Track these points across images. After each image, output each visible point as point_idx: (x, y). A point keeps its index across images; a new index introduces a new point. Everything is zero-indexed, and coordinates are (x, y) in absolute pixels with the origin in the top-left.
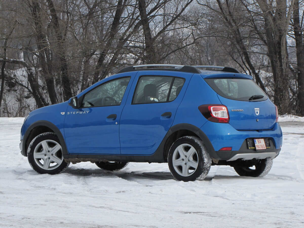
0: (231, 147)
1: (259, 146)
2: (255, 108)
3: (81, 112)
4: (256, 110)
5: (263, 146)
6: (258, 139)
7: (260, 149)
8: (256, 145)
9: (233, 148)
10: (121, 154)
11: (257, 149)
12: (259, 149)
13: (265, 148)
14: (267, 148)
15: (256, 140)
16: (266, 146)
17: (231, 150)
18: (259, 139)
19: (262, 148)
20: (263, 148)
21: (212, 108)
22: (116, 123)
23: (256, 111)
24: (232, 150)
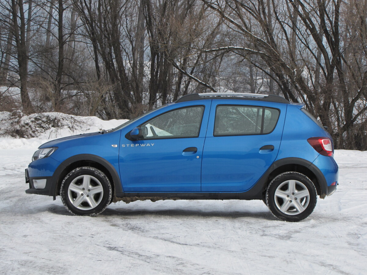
3: (143, 144)
10: (201, 192)
21: (323, 141)
22: (198, 157)
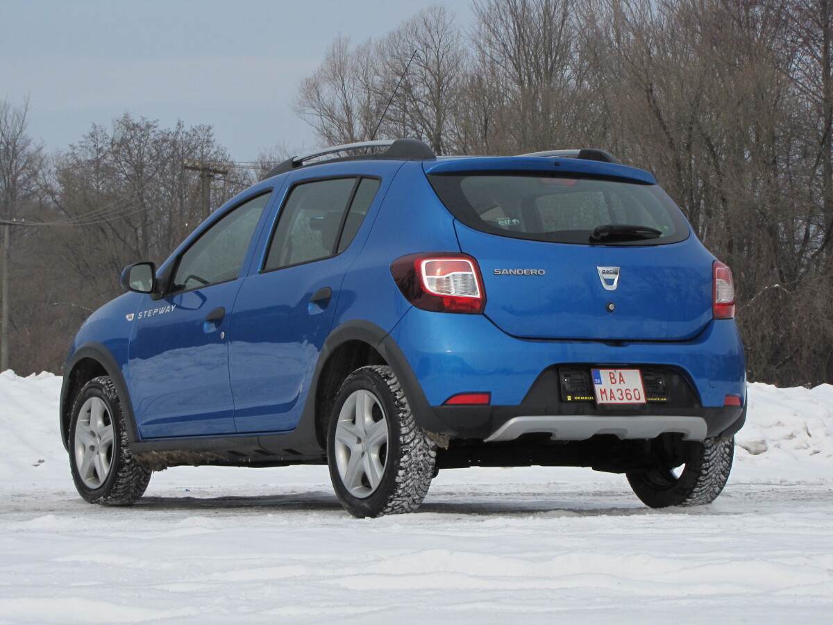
0: (489, 394)
1: (614, 391)
2: (602, 265)
4: (604, 272)
5: (632, 393)
6: (613, 371)
7: (618, 401)
8: (597, 388)
9: (493, 395)
11: (600, 401)
12: (613, 401)
13: (643, 400)
14: (648, 402)
15: (604, 374)
16: (647, 394)
17: (489, 404)
18: (618, 371)
19: (625, 401)
20: (630, 399)
21: (424, 264)
23: (603, 277)
24: (493, 403)
